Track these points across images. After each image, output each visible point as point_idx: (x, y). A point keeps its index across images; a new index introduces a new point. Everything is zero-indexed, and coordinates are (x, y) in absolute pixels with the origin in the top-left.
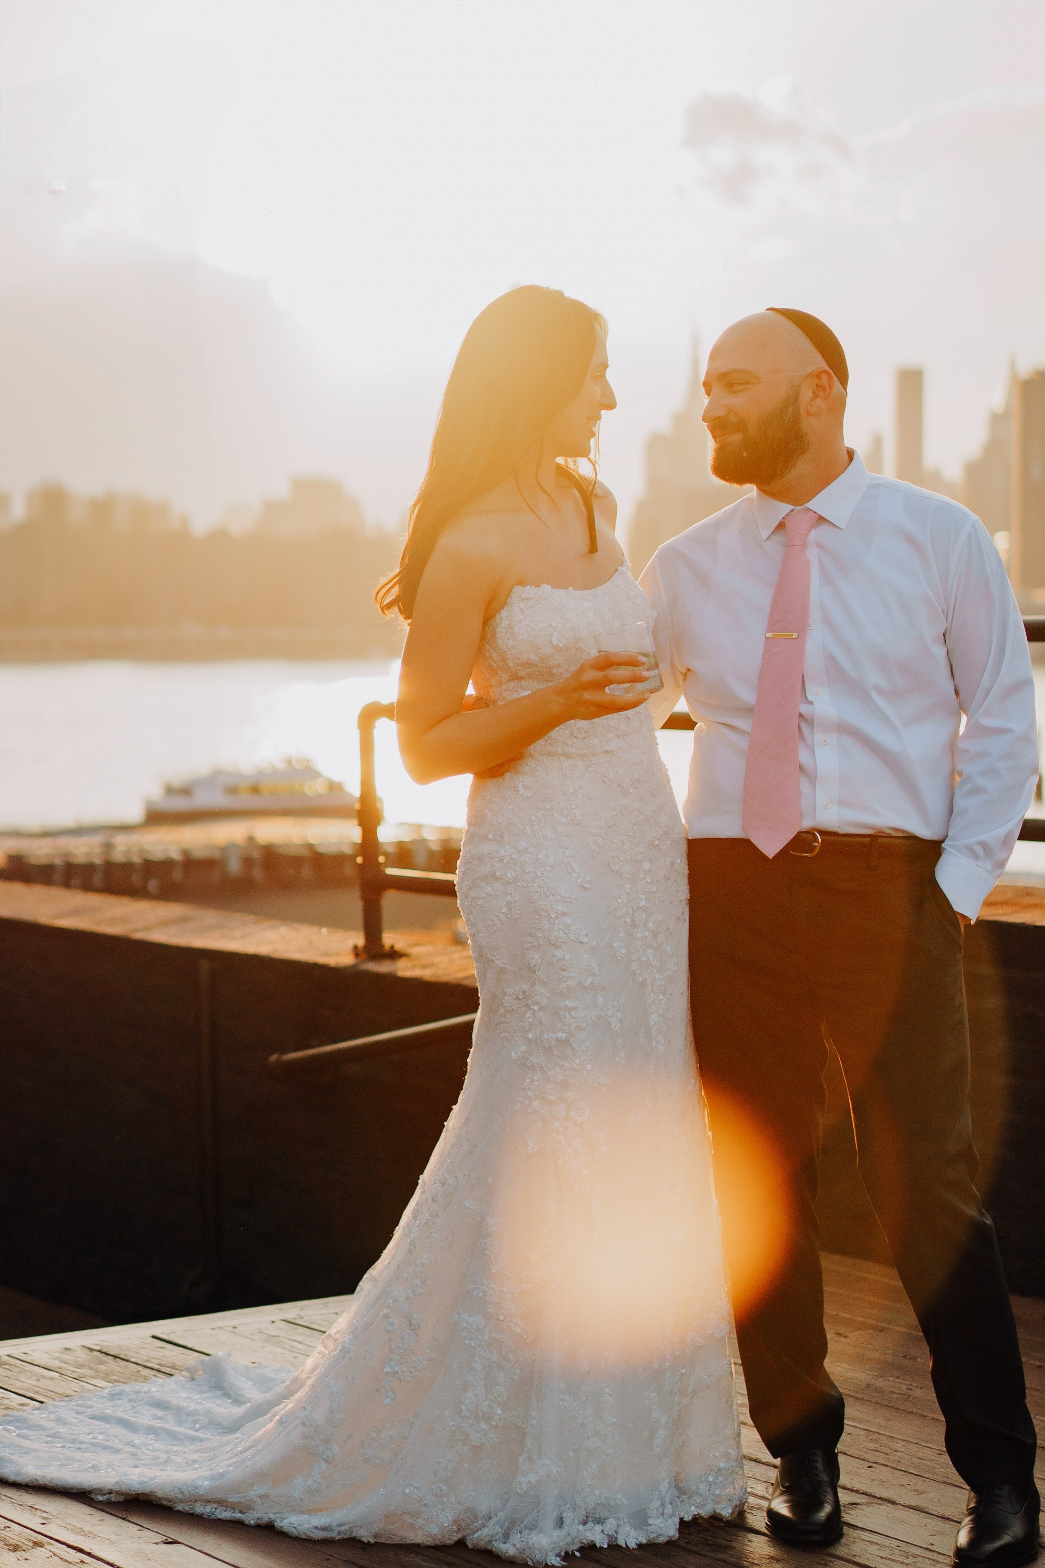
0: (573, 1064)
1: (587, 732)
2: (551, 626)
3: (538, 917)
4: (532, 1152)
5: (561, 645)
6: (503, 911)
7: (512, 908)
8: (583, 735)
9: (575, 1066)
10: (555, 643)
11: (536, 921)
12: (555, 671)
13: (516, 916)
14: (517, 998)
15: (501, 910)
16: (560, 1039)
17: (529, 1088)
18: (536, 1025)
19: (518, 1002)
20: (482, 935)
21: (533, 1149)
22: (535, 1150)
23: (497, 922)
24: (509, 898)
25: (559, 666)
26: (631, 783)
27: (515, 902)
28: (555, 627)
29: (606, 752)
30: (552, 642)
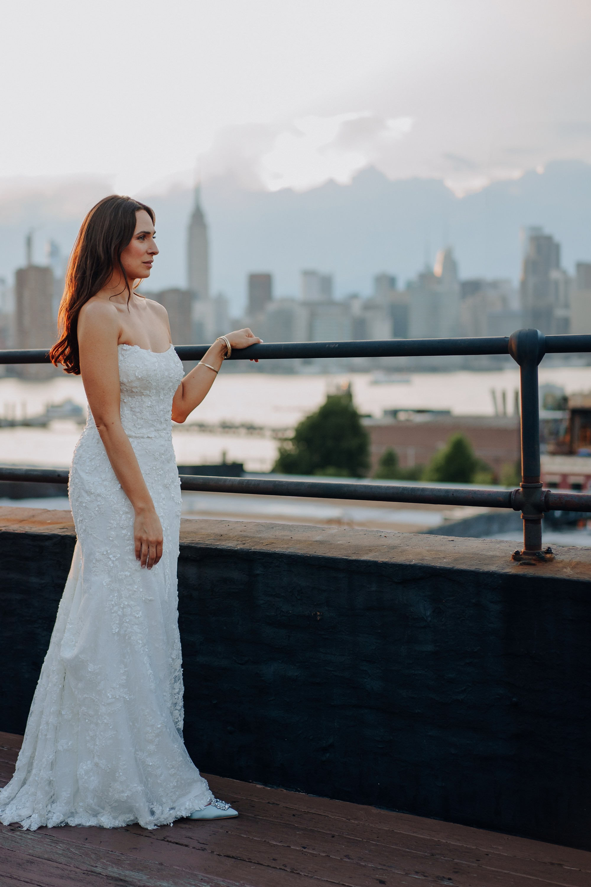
0: (134, 588)
1: (142, 425)
2: (137, 366)
3: (114, 514)
4: (114, 632)
5: (140, 377)
6: (97, 509)
7: (101, 508)
8: (140, 426)
9: (135, 589)
10: (137, 375)
11: (113, 516)
12: (134, 390)
13: (103, 512)
14: (103, 554)
15: (95, 509)
16: (127, 575)
17: (112, 600)
18: (115, 568)
19: (103, 556)
20: (86, 521)
21: (115, 631)
22: (116, 631)
23: (93, 515)
24: (99, 503)
25: (136, 387)
26: (159, 454)
27: (102, 505)
28: (138, 367)
29: (148, 437)
30: (135, 374)
